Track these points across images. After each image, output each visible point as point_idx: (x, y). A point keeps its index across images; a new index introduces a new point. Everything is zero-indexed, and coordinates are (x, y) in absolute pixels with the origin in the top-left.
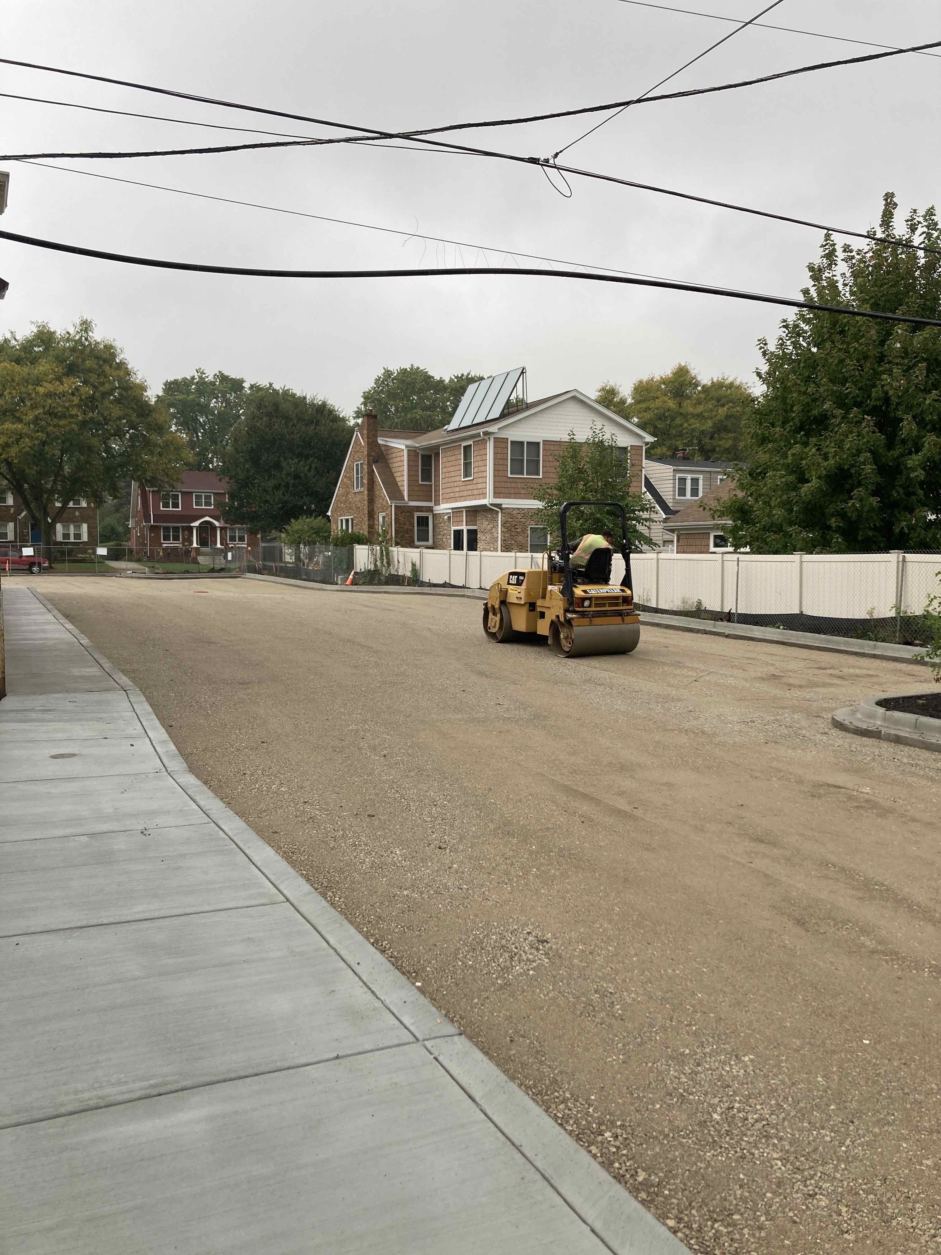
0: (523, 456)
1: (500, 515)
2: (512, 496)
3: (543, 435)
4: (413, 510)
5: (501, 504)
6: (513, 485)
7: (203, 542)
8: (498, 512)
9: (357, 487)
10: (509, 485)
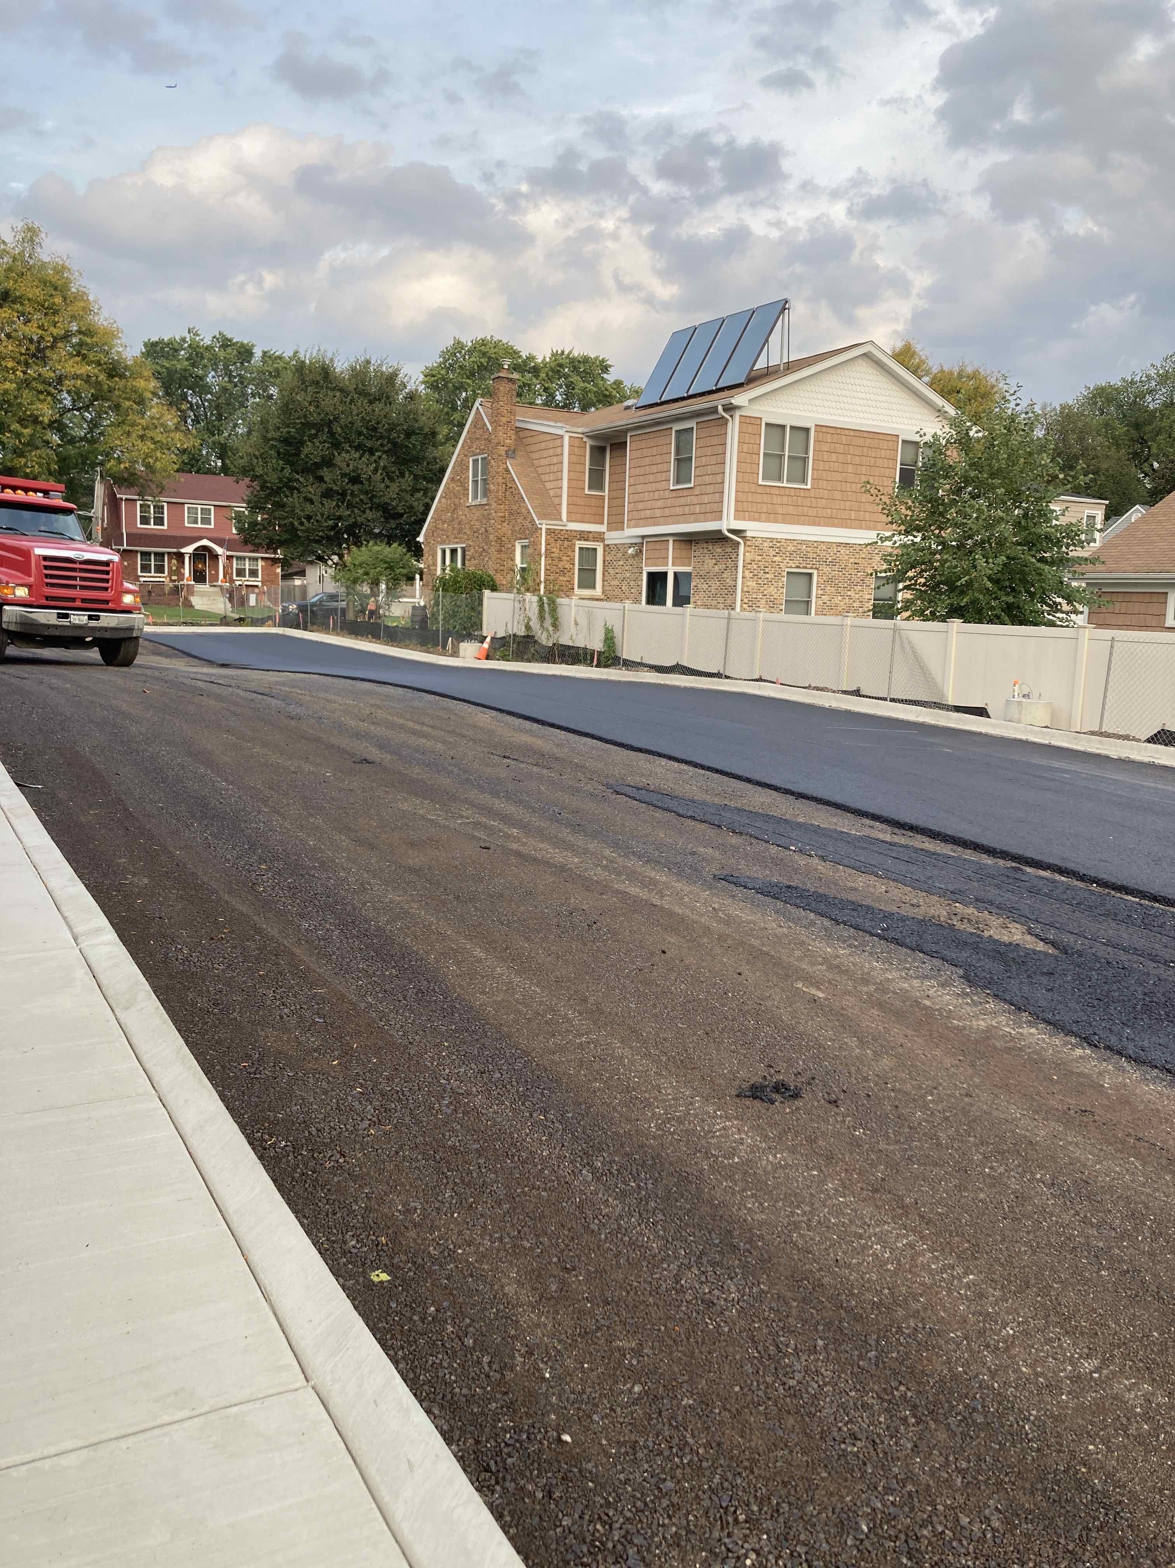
0: (783, 450)
1: (742, 548)
2: (763, 516)
3: (816, 415)
4: (571, 537)
5: (744, 531)
6: (766, 498)
7: (199, 577)
8: (739, 543)
9: (475, 497)
10: (759, 498)
